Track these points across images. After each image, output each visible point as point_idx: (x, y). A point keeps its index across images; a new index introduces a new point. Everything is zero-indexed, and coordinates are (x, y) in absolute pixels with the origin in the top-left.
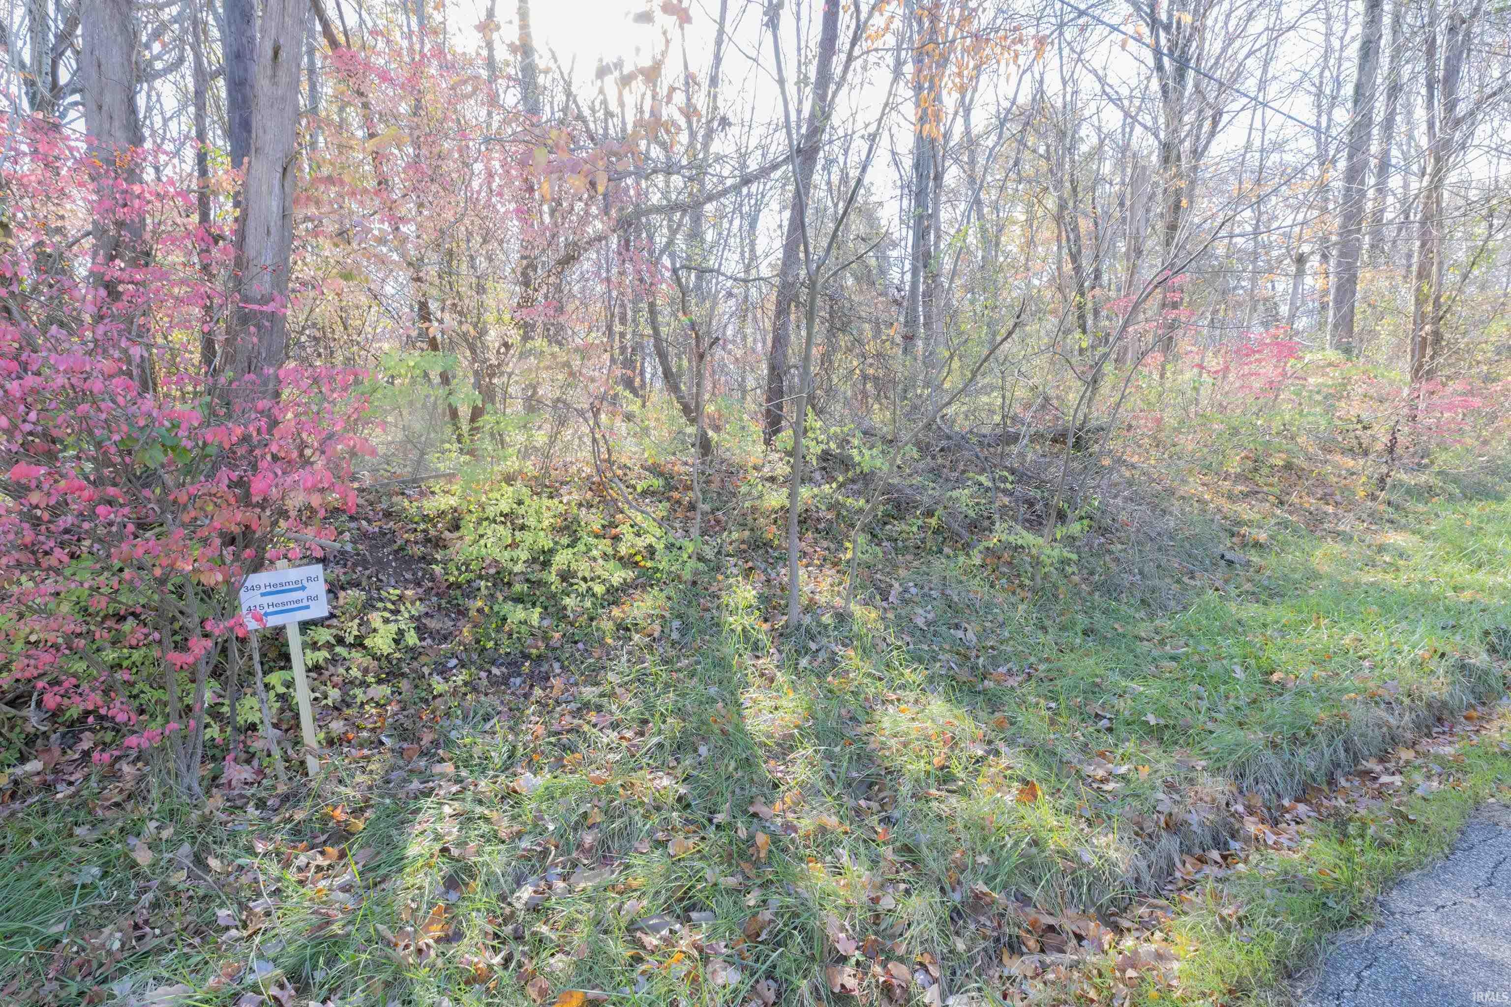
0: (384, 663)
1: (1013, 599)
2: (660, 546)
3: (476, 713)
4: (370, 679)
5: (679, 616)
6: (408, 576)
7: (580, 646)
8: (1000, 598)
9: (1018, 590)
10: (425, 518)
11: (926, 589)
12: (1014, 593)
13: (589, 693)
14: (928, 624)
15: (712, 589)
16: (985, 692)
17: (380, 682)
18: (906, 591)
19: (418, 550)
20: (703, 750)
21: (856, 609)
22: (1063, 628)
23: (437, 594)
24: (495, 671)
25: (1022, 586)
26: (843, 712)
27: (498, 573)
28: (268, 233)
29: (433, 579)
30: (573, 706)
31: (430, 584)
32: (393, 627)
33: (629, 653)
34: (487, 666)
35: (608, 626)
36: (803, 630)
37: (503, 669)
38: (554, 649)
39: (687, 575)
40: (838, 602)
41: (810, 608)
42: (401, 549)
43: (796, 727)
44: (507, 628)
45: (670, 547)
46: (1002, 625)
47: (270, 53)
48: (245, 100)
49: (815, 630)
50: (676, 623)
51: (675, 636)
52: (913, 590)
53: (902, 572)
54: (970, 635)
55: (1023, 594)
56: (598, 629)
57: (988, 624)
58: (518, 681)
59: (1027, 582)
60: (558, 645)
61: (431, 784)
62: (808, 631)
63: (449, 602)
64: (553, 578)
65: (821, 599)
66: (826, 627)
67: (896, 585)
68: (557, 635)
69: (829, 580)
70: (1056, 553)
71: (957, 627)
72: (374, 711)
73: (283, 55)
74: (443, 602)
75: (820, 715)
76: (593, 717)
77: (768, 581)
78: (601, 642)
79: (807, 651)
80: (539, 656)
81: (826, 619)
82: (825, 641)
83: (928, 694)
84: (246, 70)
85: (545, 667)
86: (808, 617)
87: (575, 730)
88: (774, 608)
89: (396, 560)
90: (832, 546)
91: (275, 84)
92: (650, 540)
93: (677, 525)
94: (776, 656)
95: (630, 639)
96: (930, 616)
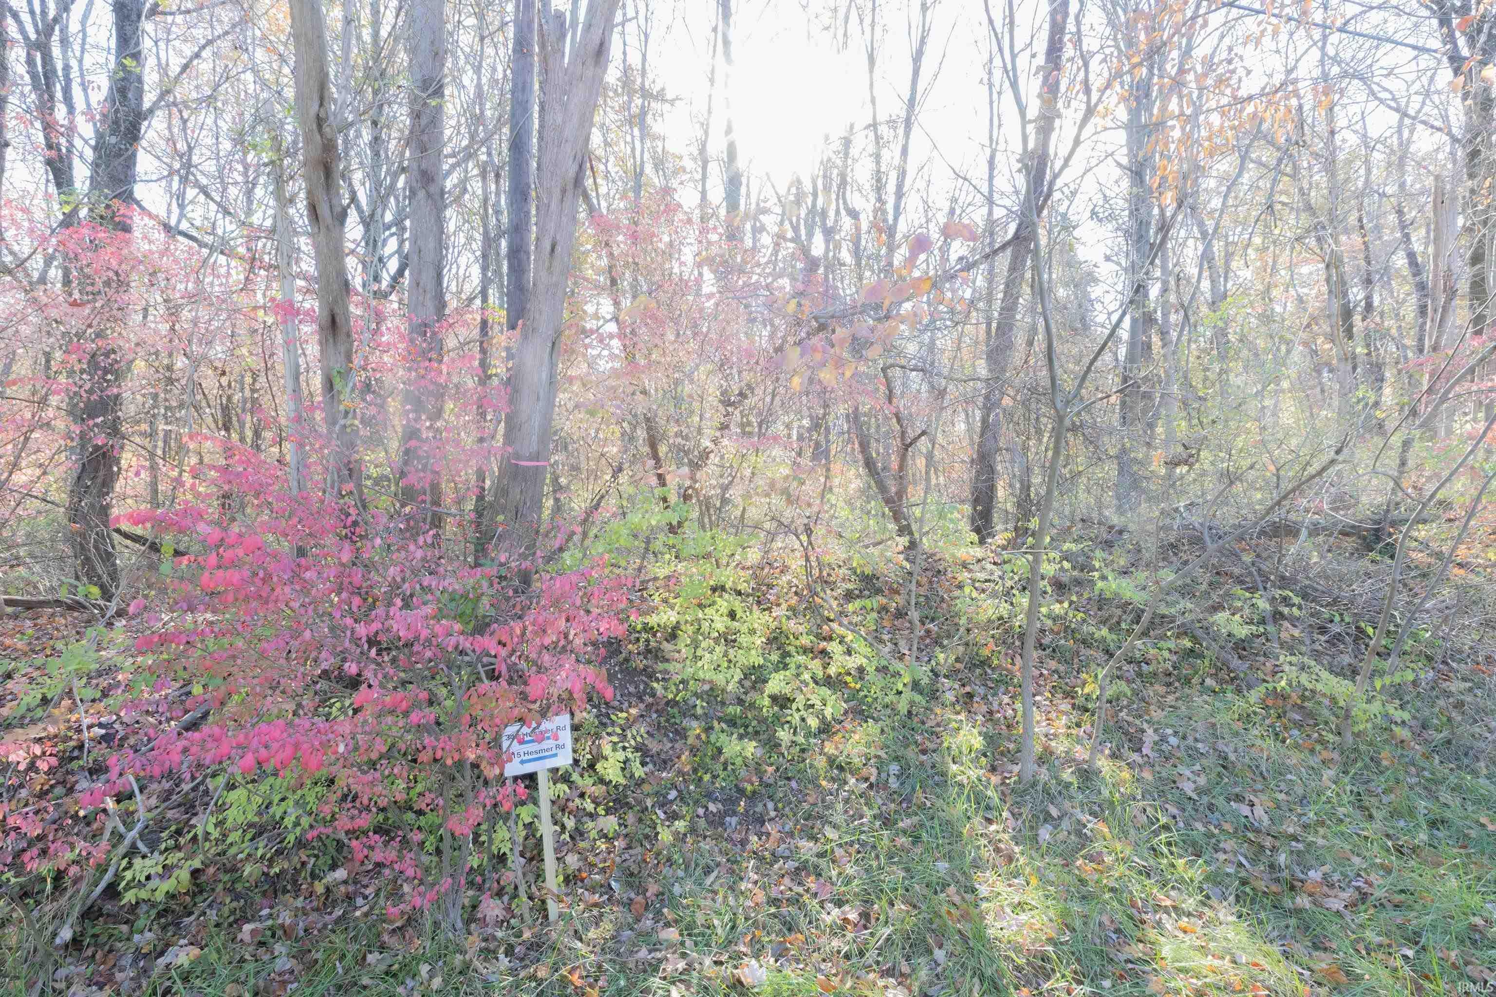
0: (612, 791)
1: (1314, 761)
2: (871, 669)
3: (697, 865)
4: (601, 811)
5: (897, 759)
6: (632, 689)
7: (794, 784)
8: (1294, 759)
9: (1318, 747)
10: (647, 628)
11: (1190, 741)
12: (1312, 751)
13: (807, 848)
14: (1200, 791)
15: (930, 724)
16: (1298, 912)
17: (608, 812)
18: (1164, 739)
19: (639, 663)
20: (939, 954)
21: (1104, 764)
22: (1394, 814)
23: (657, 711)
24: (712, 807)
25: (1322, 741)
26: (1105, 920)
27: (712, 689)
28: (538, 399)
29: (653, 695)
30: (791, 865)
31: (651, 700)
32: (621, 755)
33: (847, 801)
34: (704, 801)
35: (821, 762)
36: (1040, 788)
37: (720, 806)
38: (768, 785)
39: (903, 707)
40: (1081, 753)
41: (1045, 758)
42: (627, 660)
43: (1050, 940)
44: (722, 759)
45: (883, 670)
46: (1303, 800)
47: (549, 248)
48: (520, 262)
49: (1054, 789)
50: (894, 768)
51: (894, 784)
52: (1174, 741)
53: (1157, 714)
54: (1259, 811)
55: (1326, 755)
56: (811, 766)
57: (1281, 797)
58: (734, 820)
59: (1331, 737)
60: (771, 781)
61: (659, 955)
62: (1046, 791)
63: (667, 721)
64: (767, 702)
65: (1060, 747)
66: (1068, 785)
67: (1150, 731)
68: (771, 769)
69: (1064, 720)
70: (1376, 707)
71: (1239, 798)
72: (603, 847)
73: (558, 249)
74: (662, 719)
75: (1078, 924)
76: (811, 883)
77: (991, 713)
78: (814, 782)
79: (1048, 818)
80: (754, 792)
81: (1067, 775)
82: (1067, 804)
83: (1214, 902)
84: (522, 239)
85: (759, 808)
86: (1044, 770)
87: (796, 901)
88: (1002, 754)
89: (621, 671)
90: (1062, 668)
91: (551, 273)
92: (862, 661)
93: (886, 637)
94: (1011, 822)
95: (846, 783)
96: (1202, 781)
